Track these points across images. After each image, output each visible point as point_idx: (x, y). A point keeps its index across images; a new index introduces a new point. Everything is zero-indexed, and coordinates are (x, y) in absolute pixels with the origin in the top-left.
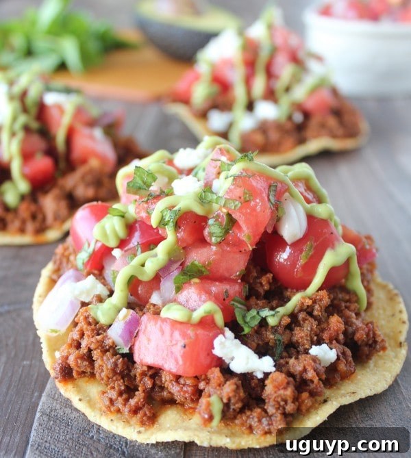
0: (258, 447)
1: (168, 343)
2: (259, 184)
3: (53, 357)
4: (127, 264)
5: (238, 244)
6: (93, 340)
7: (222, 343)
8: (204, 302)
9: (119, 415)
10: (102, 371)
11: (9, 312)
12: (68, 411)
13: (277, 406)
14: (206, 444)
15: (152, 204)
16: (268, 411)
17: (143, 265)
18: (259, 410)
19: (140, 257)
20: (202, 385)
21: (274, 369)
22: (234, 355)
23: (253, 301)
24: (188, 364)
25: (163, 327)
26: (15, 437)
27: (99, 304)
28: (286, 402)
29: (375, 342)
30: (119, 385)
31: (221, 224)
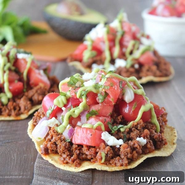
0: (118, 170)
1: (85, 135)
2: (116, 81)
3: (40, 147)
5: (109, 102)
6: (57, 137)
7: (104, 135)
8: (98, 122)
9: (67, 165)
10: (61, 148)
13: (125, 155)
14: (100, 169)
15: (77, 90)
16: (122, 157)
17: (74, 112)
18: (118, 157)
19: (73, 109)
20: (98, 150)
21: (123, 143)
22: (109, 139)
23: (115, 124)
24: (93, 141)
25: (83, 130)
28: (128, 153)
30: (67, 153)
31: (103, 95)
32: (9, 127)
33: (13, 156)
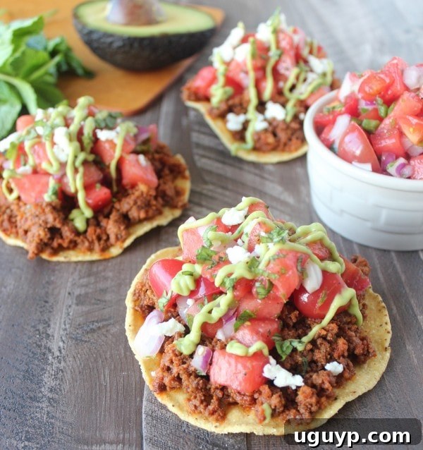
1: (234, 371)
3: (150, 376)
4: (199, 311)
5: (276, 299)
6: (181, 367)
7: (269, 370)
8: (256, 341)
9: (201, 415)
10: (188, 388)
11: (99, 328)
12: (164, 411)
13: (306, 408)
14: (261, 434)
15: (214, 271)
16: (300, 411)
17: (210, 312)
18: (294, 411)
19: (207, 306)
20: (256, 396)
21: (303, 384)
22: (277, 375)
23: (286, 331)
24: (248, 384)
25: (230, 360)
26: (132, 433)
27: (180, 339)
28: (311, 405)
29: (368, 352)
30: (200, 396)
32: (92, 279)
33: (102, 376)
